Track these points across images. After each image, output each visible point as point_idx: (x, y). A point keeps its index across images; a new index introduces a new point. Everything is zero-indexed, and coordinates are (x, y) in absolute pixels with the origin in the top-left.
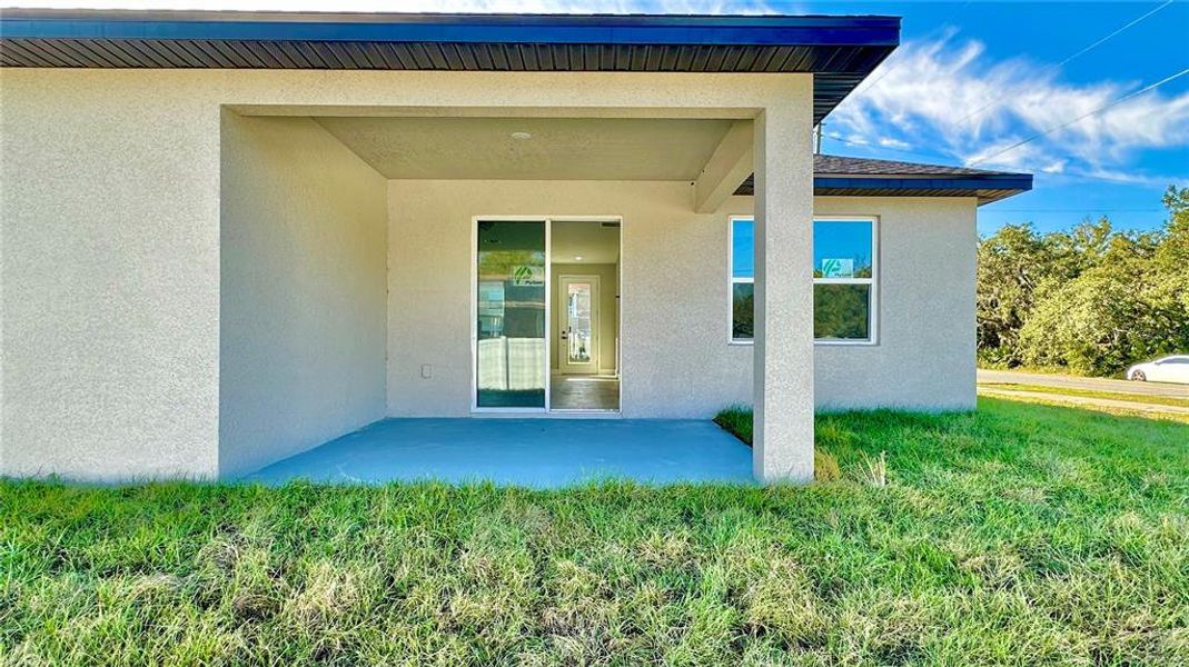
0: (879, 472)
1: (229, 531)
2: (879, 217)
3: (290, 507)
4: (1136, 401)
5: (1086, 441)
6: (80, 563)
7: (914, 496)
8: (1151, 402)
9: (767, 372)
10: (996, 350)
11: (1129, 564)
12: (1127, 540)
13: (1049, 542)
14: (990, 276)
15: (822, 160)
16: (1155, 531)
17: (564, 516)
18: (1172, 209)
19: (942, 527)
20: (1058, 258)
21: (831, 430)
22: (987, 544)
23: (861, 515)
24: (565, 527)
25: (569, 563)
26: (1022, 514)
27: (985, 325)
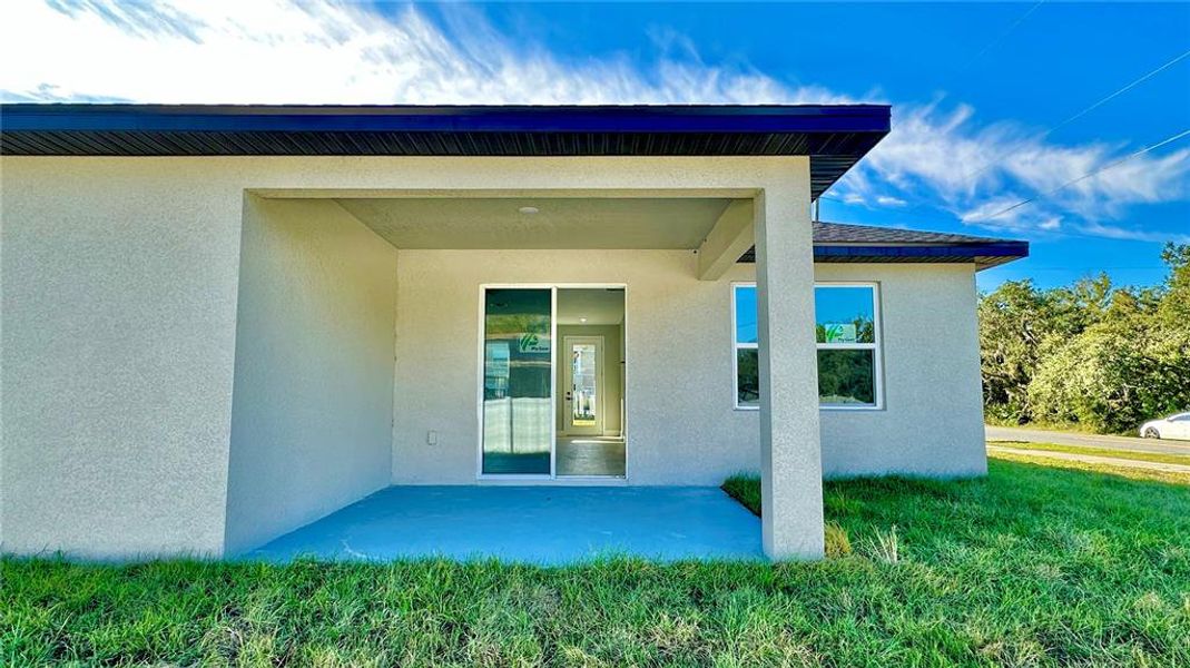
0: (890, 546)
1: (233, 614)
2: (879, 283)
3: (295, 587)
4: (1151, 461)
5: (1100, 510)
6: (82, 649)
7: (928, 574)
8: (1166, 461)
9: (774, 445)
10: (1005, 406)
11: (1153, 652)
12: (1149, 624)
13: (1069, 625)
14: (994, 332)
15: (822, 228)
16: (1177, 613)
17: (571, 598)
18: (1171, 265)
19: (958, 608)
20: (1060, 313)
21: (840, 501)
22: (1005, 628)
23: (874, 596)
24: (573, 610)
25: (578, 650)
26: (1039, 593)
27: (992, 381)
